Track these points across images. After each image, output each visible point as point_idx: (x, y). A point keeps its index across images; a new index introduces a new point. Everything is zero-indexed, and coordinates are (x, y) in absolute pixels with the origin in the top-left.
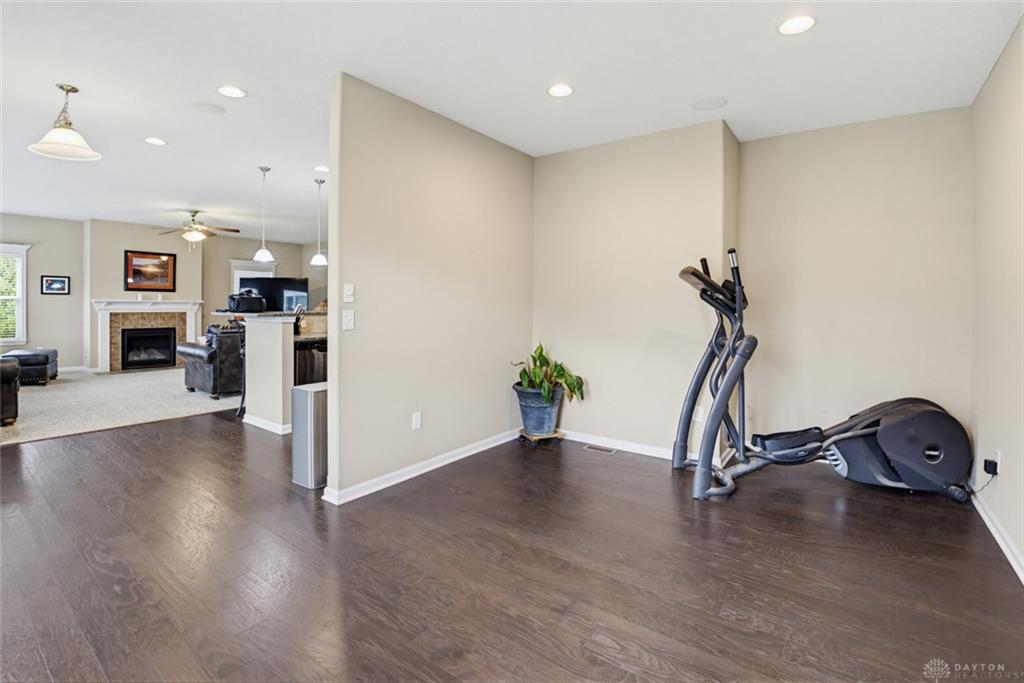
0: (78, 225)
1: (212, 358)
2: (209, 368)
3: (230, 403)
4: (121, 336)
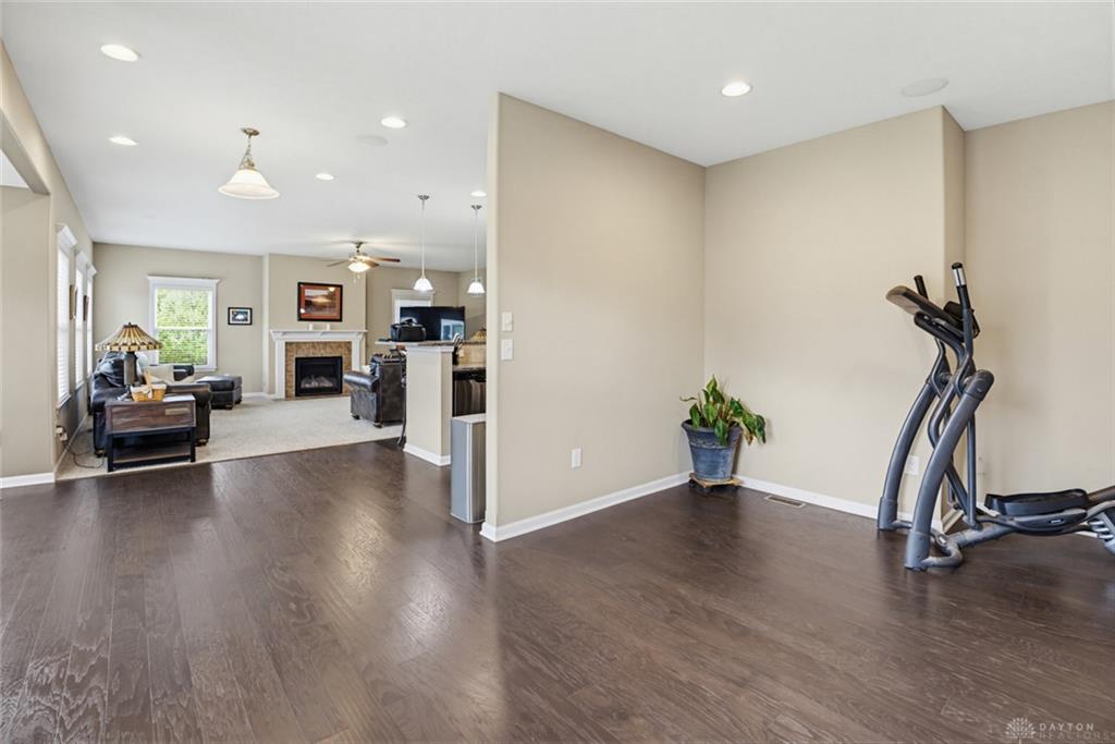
0: (257, 259)
1: (375, 387)
2: (372, 397)
3: (391, 432)
4: (294, 364)
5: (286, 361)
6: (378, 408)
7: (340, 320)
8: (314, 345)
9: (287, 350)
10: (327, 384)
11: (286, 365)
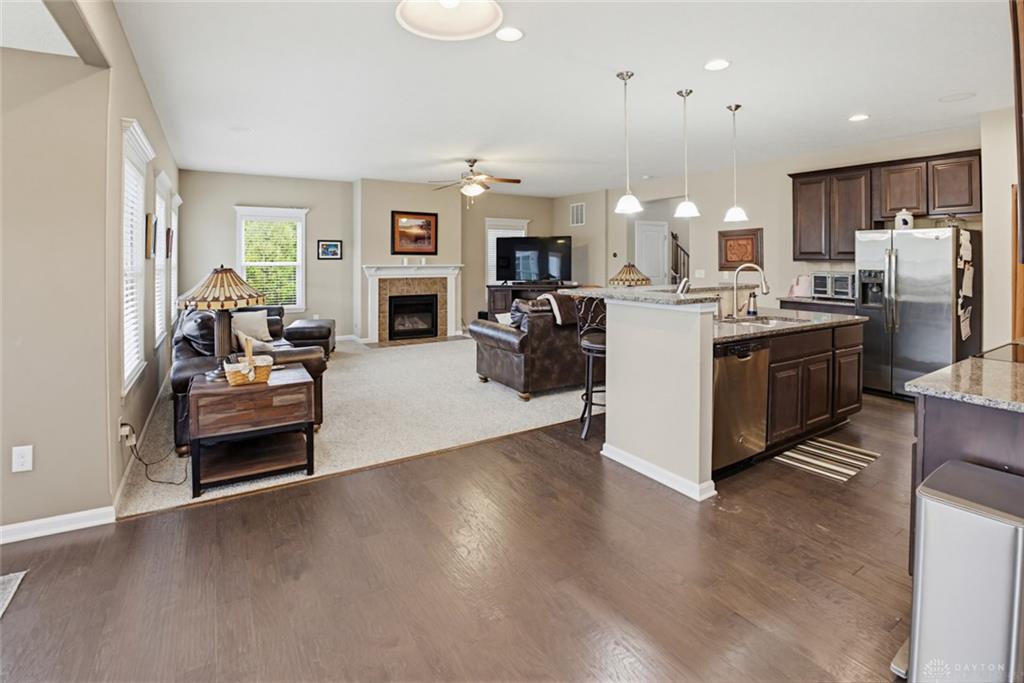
0: (347, 186)
1: (523, 344)
2: (518, 359)
4: (388, 304)
5: (379, 301)
6: (527, 375)
7: (435, 253)
8: (408, 281)
9: (380, 287)
10: (422, 326)
11: (380, 305)
